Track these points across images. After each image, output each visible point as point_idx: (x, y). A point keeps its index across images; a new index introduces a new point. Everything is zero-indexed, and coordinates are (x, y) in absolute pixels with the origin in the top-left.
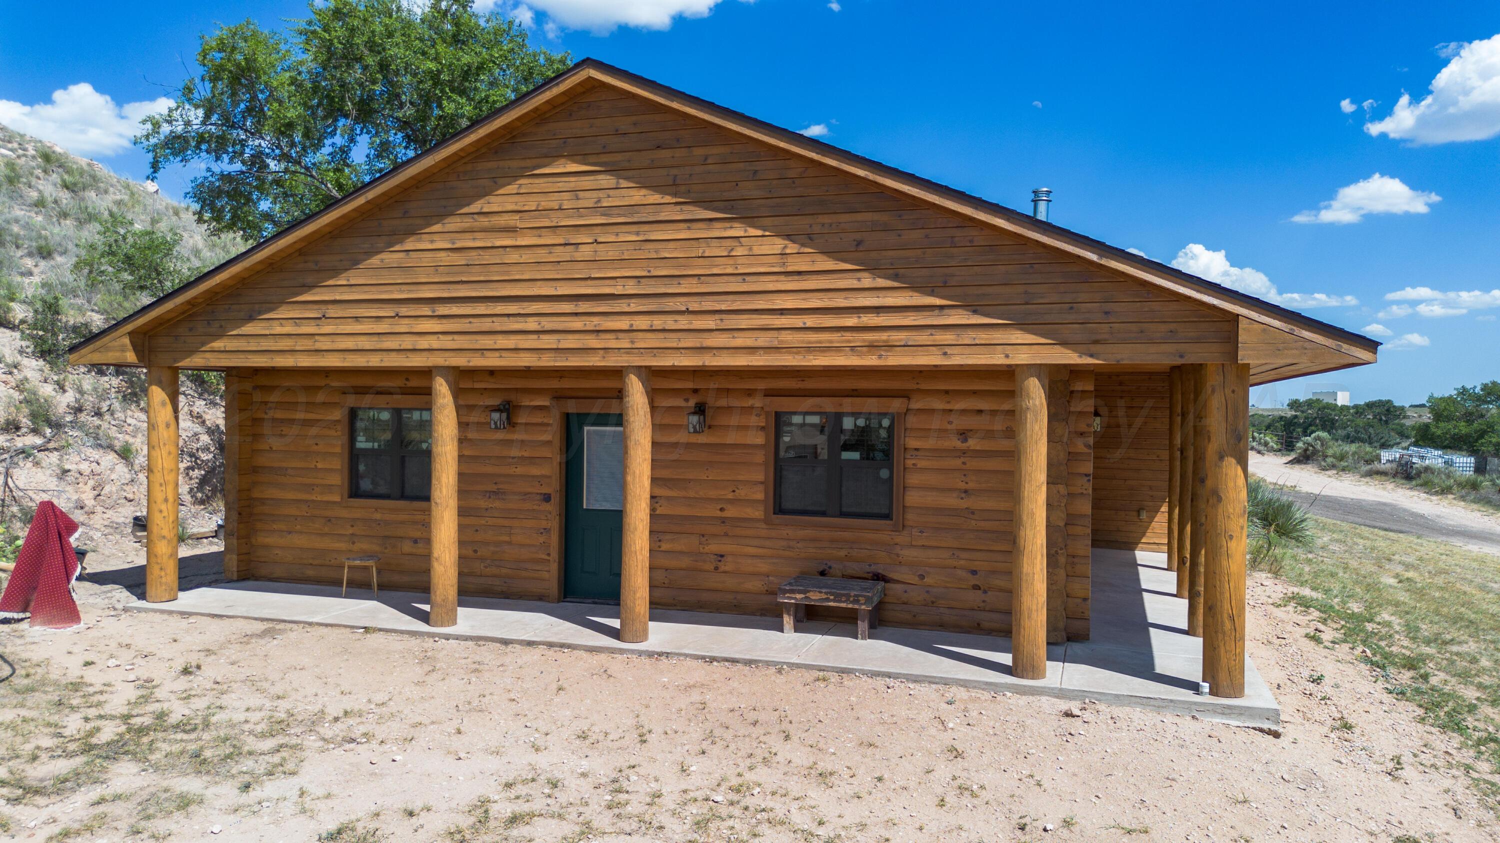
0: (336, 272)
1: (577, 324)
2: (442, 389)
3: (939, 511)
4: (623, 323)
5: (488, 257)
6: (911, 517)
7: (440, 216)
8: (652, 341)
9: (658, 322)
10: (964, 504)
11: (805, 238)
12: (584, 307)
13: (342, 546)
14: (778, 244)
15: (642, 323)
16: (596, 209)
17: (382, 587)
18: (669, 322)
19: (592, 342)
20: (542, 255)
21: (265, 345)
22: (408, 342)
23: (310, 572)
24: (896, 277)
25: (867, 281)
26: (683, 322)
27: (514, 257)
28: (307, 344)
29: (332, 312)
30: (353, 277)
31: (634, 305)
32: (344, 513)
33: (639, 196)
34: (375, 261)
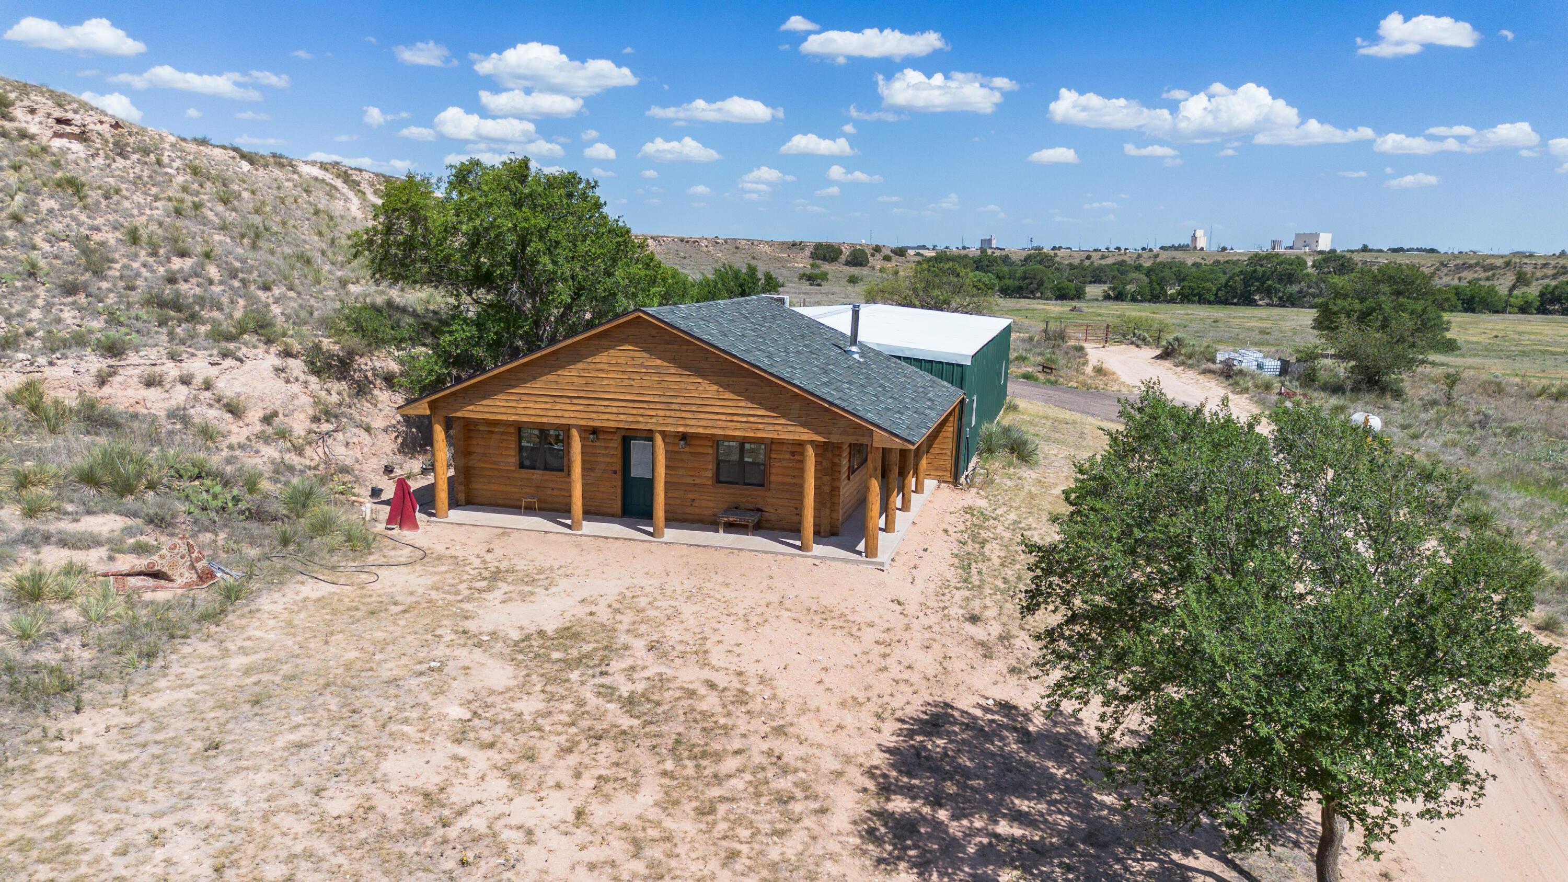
0: (526, 381)
1: (634, 411)
2: (575, 433)
3: (783, 483)
4: (653, 413)
5: (595, 381)
6: (772, 486)
7: (574, 362)
8: (666, 421)
9: (668, 413)
10: (793, 481)
11: (726, 387)
12: (637, 405)
13: (516, 490)
14: (716, 388)
15: (661, 413)
16: (642, 365)
17: (540, 509)
18: (673, 414)
19: (641, 419)
20: (619, 382)
21: (492, 410)
22: (560, 414)
23: (500, 502)
24: (760, 404)
25: (750, 405)
26: (678, 414)
27: (606, 382)
28: (513, 411)
29: (524, 398)
30: (534, 384)
31: (658, 406)
32: (517, 475)
33: (659, 362)
34: (544, 378)
